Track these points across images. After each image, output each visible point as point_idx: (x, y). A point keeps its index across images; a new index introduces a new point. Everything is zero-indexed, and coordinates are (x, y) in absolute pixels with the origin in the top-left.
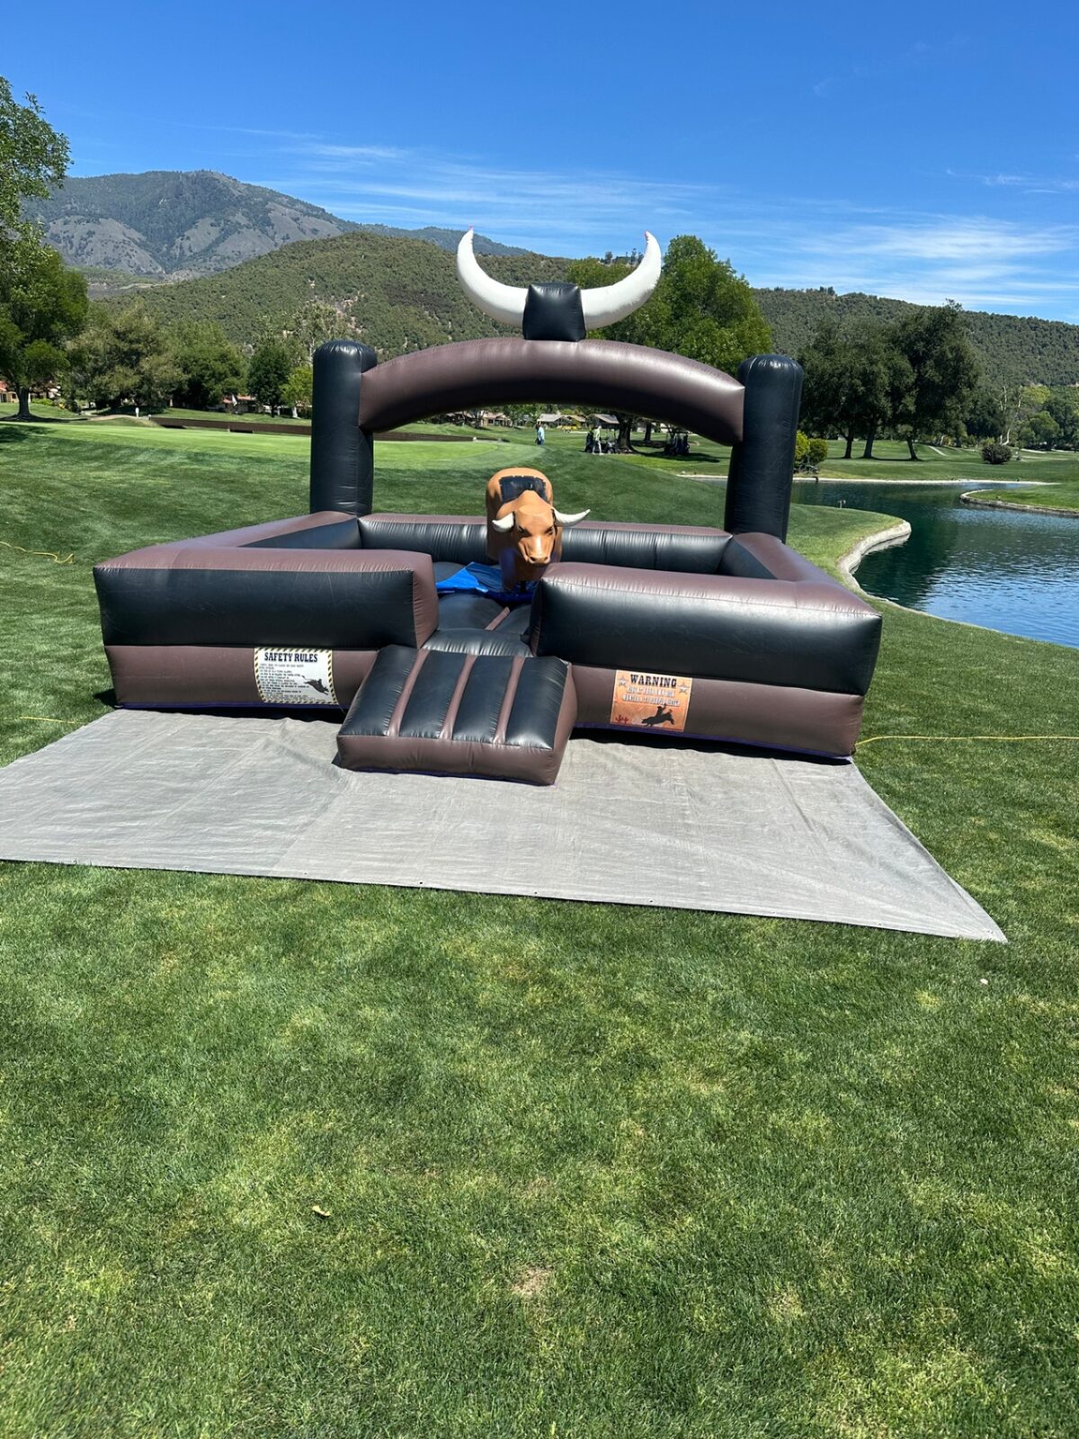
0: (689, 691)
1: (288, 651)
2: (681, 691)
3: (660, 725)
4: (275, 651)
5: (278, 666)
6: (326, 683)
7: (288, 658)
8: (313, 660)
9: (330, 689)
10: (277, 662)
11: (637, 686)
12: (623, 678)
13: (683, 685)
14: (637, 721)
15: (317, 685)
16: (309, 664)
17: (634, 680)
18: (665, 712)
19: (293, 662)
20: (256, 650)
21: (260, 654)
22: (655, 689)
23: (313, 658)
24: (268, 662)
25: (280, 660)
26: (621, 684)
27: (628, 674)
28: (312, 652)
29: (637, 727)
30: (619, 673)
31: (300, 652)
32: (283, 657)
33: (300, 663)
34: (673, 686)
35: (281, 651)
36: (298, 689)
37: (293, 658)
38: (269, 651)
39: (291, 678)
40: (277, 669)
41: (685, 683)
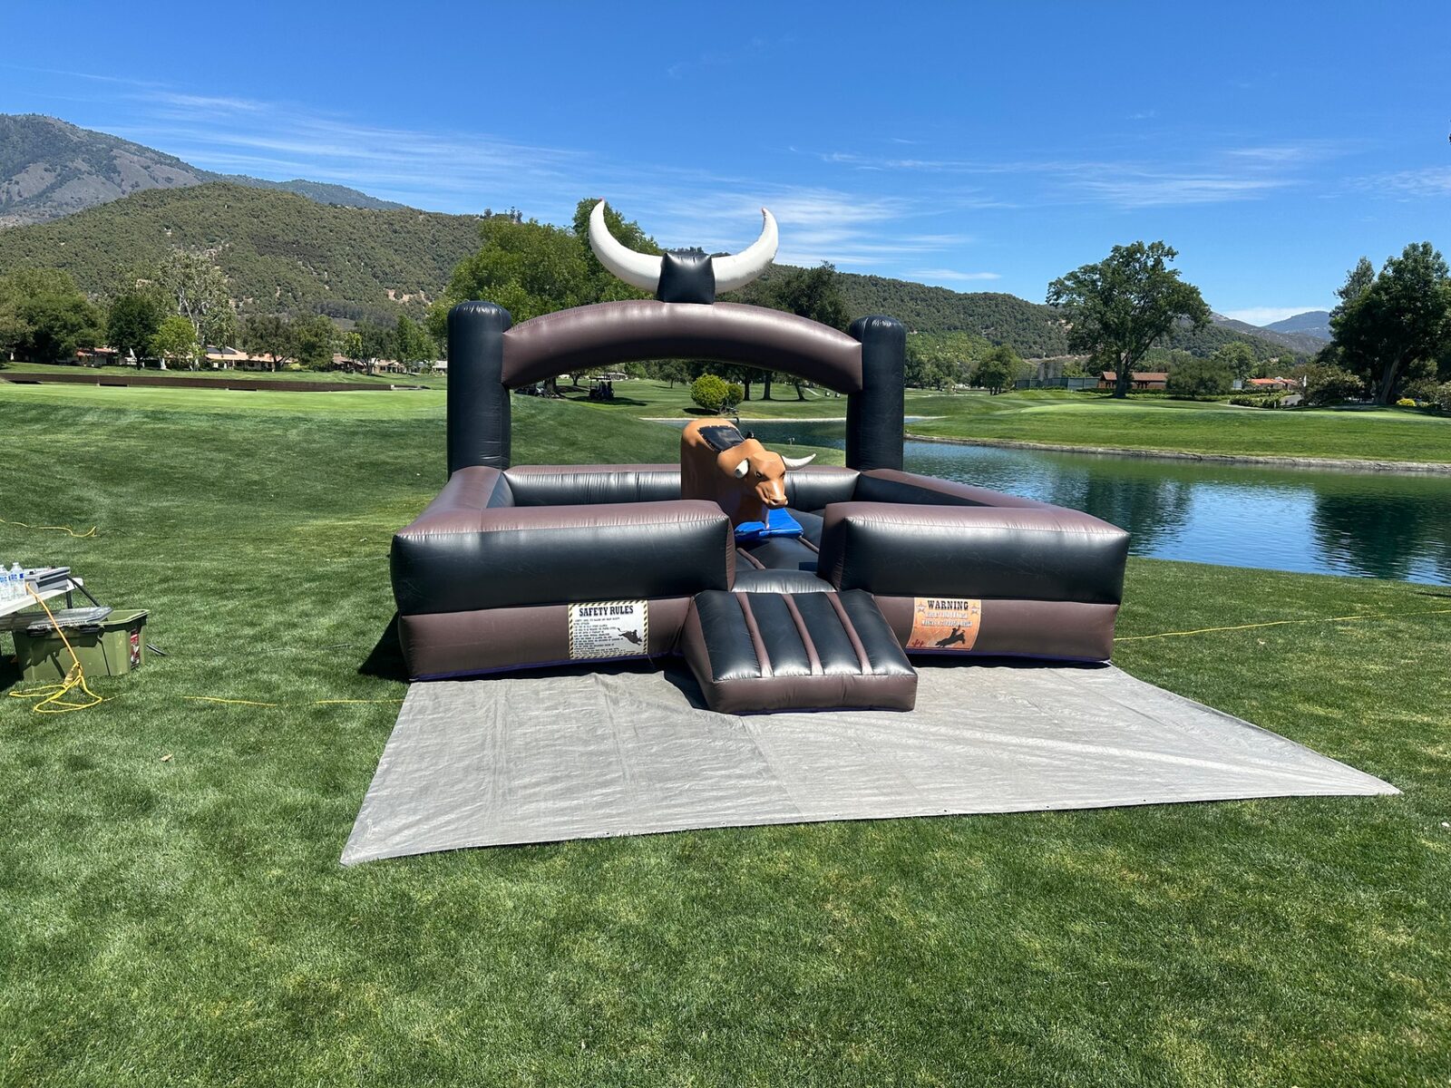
0: (979, 612)
1: (602, 605)
2: (973, 612)
3: (952, 646)
4: (590, 606)
5: (593, 621)
6: (641, 633)
7: (603, 612)
8: (629, 611)
9: (643, 639)
10: (593, 617)
11: (934, 611)
12: (921, 605)
13: (974, 607)
14: (931, 644)
15: (632, 637)
16: (625, 615)
17: (931, 606)
18: (958, 633)
19: (609, 616)
20: (570, 606)
21: (575, 611)
22: (951, 613)
23: (629, 610)
24: (583, 618)
25: (595, 614)
26: (920, 610)
27: (925, 600)
28: (627, 604)
29: (931, 650)
30: (917, 600)
31: (615, 605)
32: (598, 612)
33: (616, 616)
34: (966, 608)
35: (596, 605)
36: (611, 642)
37: (609, 611)
38: (583, 606)
39: (606, 632)
40: (592, 623)
41: (976, 604)
